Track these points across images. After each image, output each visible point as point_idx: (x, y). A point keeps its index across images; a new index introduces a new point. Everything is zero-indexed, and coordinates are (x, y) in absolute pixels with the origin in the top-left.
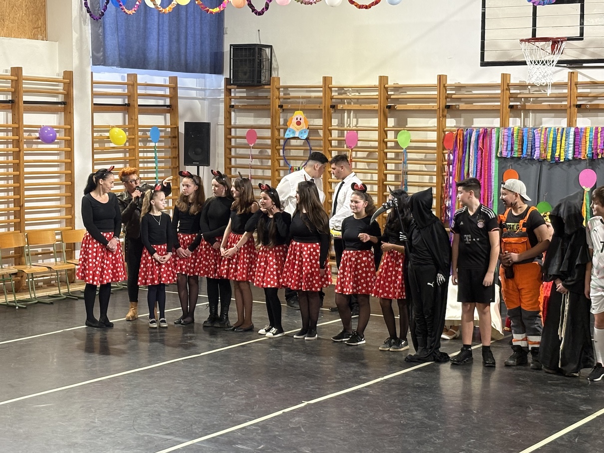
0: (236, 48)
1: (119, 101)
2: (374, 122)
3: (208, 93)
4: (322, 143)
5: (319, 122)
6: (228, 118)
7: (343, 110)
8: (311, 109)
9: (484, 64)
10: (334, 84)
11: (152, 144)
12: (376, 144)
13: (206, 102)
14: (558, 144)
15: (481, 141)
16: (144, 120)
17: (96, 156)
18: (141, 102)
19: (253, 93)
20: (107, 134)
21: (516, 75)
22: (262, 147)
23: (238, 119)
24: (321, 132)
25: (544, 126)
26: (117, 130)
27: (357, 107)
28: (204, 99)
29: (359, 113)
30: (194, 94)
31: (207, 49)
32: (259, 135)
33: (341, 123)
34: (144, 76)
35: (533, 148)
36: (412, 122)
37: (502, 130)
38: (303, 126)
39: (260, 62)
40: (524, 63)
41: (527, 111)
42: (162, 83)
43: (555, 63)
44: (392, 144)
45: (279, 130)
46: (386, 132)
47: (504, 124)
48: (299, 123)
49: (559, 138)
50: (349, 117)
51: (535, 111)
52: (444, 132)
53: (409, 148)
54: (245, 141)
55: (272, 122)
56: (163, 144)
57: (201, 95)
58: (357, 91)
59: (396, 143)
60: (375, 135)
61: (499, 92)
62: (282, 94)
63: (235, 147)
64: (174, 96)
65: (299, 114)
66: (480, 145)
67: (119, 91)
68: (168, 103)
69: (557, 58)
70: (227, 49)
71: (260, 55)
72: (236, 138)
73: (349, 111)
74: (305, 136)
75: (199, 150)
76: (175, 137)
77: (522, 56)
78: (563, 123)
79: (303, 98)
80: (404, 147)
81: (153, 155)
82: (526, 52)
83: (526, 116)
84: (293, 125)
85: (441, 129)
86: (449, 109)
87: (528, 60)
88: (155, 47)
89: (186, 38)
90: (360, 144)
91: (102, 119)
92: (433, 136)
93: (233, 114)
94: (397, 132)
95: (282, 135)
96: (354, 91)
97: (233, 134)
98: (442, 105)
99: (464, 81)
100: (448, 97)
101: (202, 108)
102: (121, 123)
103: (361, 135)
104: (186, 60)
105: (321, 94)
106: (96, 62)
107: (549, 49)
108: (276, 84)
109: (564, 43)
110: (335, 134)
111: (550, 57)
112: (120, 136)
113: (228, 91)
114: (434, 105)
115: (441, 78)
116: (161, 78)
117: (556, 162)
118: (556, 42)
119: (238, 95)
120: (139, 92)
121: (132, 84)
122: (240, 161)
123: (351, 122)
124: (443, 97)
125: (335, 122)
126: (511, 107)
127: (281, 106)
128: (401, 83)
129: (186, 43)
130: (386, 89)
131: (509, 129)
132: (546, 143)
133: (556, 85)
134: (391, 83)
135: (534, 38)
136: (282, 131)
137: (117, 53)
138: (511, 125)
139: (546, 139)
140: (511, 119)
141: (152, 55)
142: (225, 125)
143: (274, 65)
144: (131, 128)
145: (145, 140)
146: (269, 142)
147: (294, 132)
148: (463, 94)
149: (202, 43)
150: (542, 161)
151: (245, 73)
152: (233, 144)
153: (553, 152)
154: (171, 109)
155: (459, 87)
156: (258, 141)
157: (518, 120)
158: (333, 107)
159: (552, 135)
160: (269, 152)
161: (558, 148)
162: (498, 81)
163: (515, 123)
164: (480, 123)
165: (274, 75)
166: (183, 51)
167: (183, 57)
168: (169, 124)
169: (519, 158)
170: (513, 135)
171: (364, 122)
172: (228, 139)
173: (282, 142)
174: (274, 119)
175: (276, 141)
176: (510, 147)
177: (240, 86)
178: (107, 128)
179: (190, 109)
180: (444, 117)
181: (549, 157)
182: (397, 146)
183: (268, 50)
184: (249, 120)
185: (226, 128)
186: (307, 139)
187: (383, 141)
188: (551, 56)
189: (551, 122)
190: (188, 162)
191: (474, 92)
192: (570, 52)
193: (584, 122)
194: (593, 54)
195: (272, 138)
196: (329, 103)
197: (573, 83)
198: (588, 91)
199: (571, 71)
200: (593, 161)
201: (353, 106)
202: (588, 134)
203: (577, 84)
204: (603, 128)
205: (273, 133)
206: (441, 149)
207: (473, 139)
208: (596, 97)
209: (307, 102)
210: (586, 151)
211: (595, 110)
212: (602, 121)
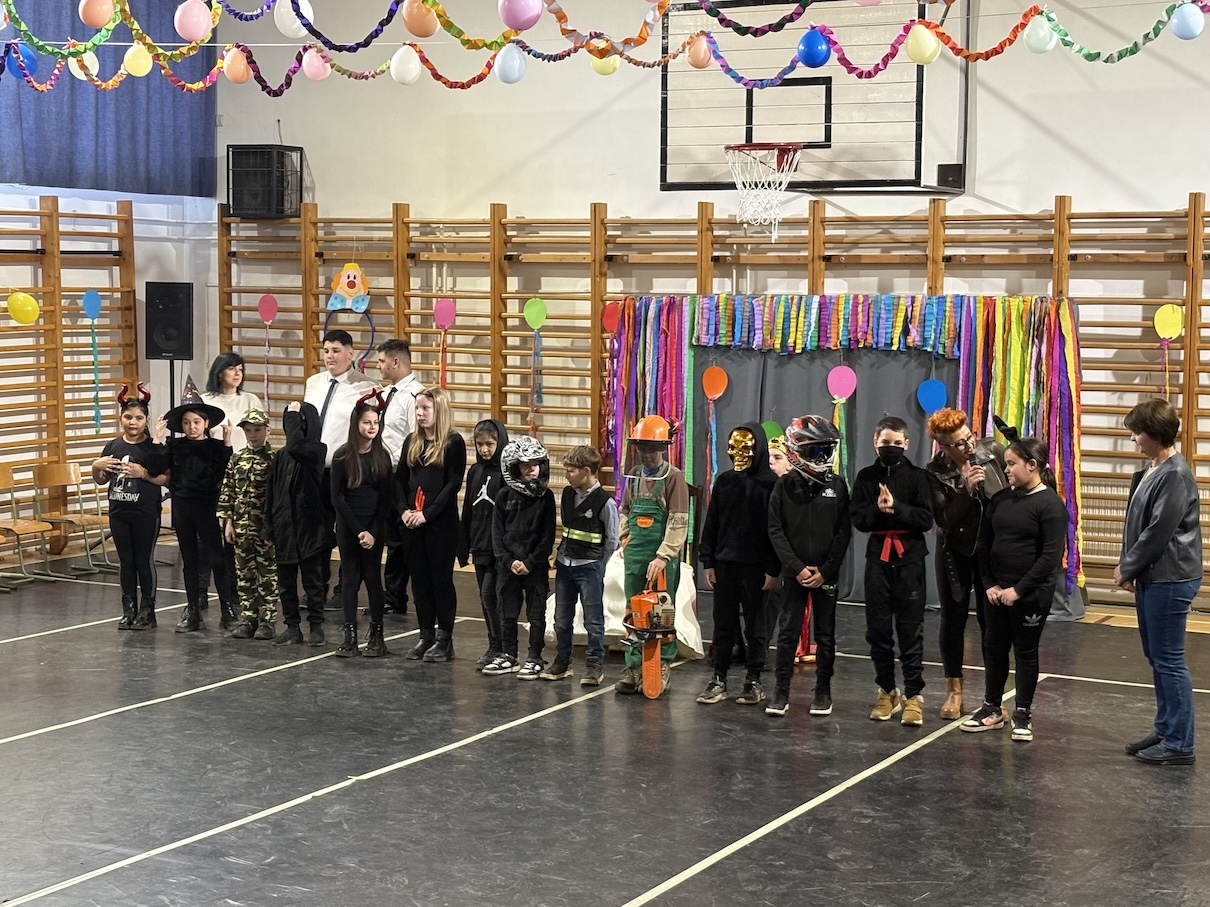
0: (239, 153)
1: (25, 245)
2: (484, 284)
3: (188, 230)
4: (393, 319)
5: (387, 283)
6: (225, 275)
7: (429, 263)
8: (373, 260)
9: (666, 186)
10: (413, 216)
11: (87, 321)
12: (487, 322)
13: (186, 247)
14: (793, 324)
15: (664, 317)
16: (71, 278)
18: (65, 245)
19: (269, 231)
20: (3, 304)
21: (723, 205)
22: (288, 327)
23: (241, 276)
24: (391, 301)
25: (770, 292)
26: (21, 296)
27: (453, 257)
28: (181, 241)
29: (458, 267)
30: (163, 231)
31: (187, 154)
32: (281, 304)
33: (427, 285)
34: (70, 200)
35: (751, 330)
36: (549, 284)
37: (700, 299)
38: (360, 290)
39: (282, 178)
40: (732, 186)
41: (741, 267)
42: (104, 213)
43: (784, 186)
44: (516, 322)
45: (316, 296)
46: (504, 301)
47: (703, 289)
48: (351, 285)
49: (793, 314)
50: (440, 274)
51: (755, 266)
52: (603, 301)
53: (544, 328)
54: (256, 315)
55: (305, 281)
56: (107, 321)
57: (176, 233)
58: (454, 230)
59: (523, 320)
60: (485, 307)
61: (695, 233)
62: (321, 233)
63: (240, 326)
64: (126, 236)
65: (352, 269)
66: (663, 326)
67: (26, 226)
68: (115, 248)
69: (787, 177)
70: (221, 152)
71: (282, 164)
72: (241, 309)
73: (440, 264)
74: (363, 308)
75: (173, 332)
76: (128, 309)
77: (729, 174)
78: (802, 287)
79: (359, 240)
80: (536, 328)
81: (89, 340)
82: (734, 167)
83: (741, 276)
84: (341, 288)
85: (597, 295)
86: (611, 263)
87: (738, 181)
88: (91, 149)
89: (148, 133)
90: (459, 321)
92: (585, 307)
93: (234, 267)
94: (523, 302)
95: (322, 304)
96: (447, 229)
97: (235, 303)
98: (600, 255)
99: (636, 215)
100: (609, 241)
101: (179, 256)
102: (29, 285)
103: (462, 306)
104: (148, 172)
105: (390, 234)
107: (774, 163)
108: (310, 215)
109: (799, 153)
110: (416, 304)
111: (776, 177)
112: (28, 307)
113: (225, 228)
114: (585, 255)
115: (597, 209)
116: (102, 203)
117: (788, 355)
118: (784, 151)
119: (243, 234)
120: (63, 228)
121: (50, 213)
122: (248, 351)
123: (444, 282)
124: (600, 241)
125: (415, 283)
126: (716, 259)
127: (319, 255)
128: (530, 216)
129: (148, 141)
130: (504, 227)
131: (712, 297)
132: (773, 321)
133: (786, 224)
134: (511, 216)
135: (750, 144)
136: (322, 298)
137: (20, 161)
138: (715, 291)
139: (773, 315)
140: (716, 281)
141: (85, 163)
142: (221, 286)
143: (307, 182)
144: (48, 293)
145: (75, 314)
146: (299, 317)
147: (343, 301)
148: (635, 236)
149: (176, 142)
150: (766, 352)
151: (255, 196)
152: (235, 320)
153: (785, 337)
154: (121, 258)
155: (627, 225)
156: (279, 316)
157: (727, 281)
158: (411, 256)
159: (782, 309)
160: (300, 334)
161: (793, 329)
162: (693, 214)
163: (721, 287)
164: (665, 286)
165: (307, 199)
166: (142, 155)
167: (142, 168)
168: (117, 285)
169: (728, 347)
170: (717, 307)
171: (466, 284)
172: (226, 313)
173: (323, 317)
174: (308, 276)
175: (311, 315)
176: (712, 328)
177: (246, 218)
178: (4, 294)
179: (157, 259)
180: (604, 275)
181: (778, 346)
182: (524, 324)
183: (295, 156)
184: (262, 278)
185: (222, 293)
186: (367, 312)
187: (499, 317)
188: (777, 175)
189: (781, 286)
190: (153, 352)
191: (654, 233)
192: (809, 168)
193: (835, 286)
194: (847, 171)
195: (305, 310)
196: (404, 251)
197: (817, 220)
198: (842, 232)
199: (814, 198)
200: (850, 353)
201: (447, 256)
202: (841, 307)
203: (823, 221)
204: (866, 297)
205: (306, 302)
206: (598, 331)
207: (652, 314)
208: (855, 244)
209: (366, 249)
210: (838, 336)
211: (856, 265)
212: (867, 284)
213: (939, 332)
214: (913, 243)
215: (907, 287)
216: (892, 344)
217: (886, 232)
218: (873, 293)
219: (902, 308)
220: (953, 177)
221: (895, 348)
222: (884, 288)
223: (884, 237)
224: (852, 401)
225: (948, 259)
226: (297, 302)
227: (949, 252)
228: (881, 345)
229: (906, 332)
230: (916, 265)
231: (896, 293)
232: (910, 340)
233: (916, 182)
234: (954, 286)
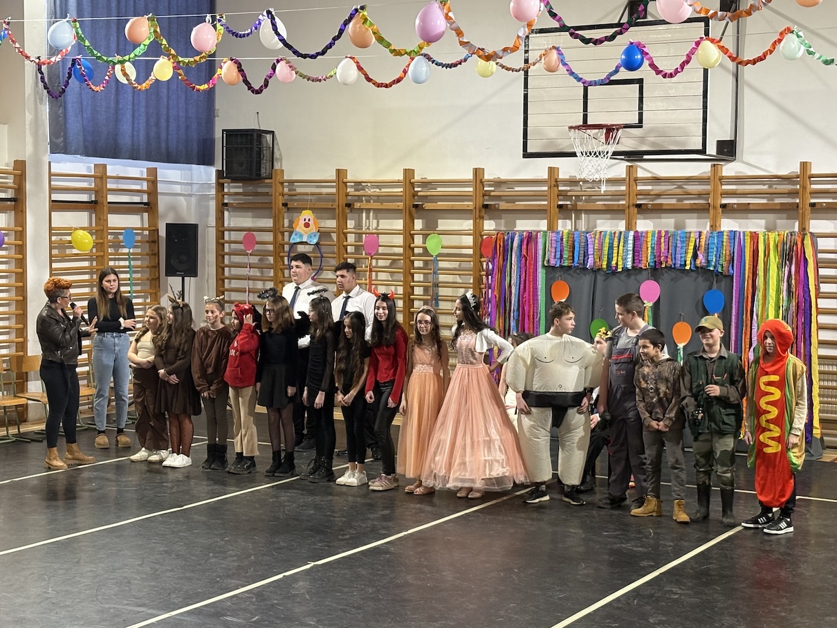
0: (230, 135)
1: (84, 197)
2: (399, 224)
3: (195, 188)
4: (335, 249)
5: (331, 224)
6: (220, 218)
7: (361, 210)
8: (322, 208)
9: (527, 155)
10: (349, 177)
11: (126, 250)
12: (401, 250)
13: (193, 199)
14: (615, 251)
15: (524, 247)
16: (115, 221)
17: (55, 265)
18: (111, 198)
19: (250, 189)
20: (69, 238)
21: (566, 168)
22: (263, 254)
23: (230, 220)
24: (334, 236)
25: (599, 229)
26: (81, 232)
27: (377, 206)
28: (190, 195)
29: (380, 213)
30: (178, 189)
31: (194, 136)
32: (258, 239)
33: (359, 225)
34: (115, 167)
35: (586, 255)
36: (444, 224)
37: (550, 234)
38: (313, 228)
39: (260, 152)
40: (573, 155)
41: (578, 212)
42: (138, 176)
43: (610, 154)
44: (420, 251)
45: (283, 233)
46: (412, 236)
47: (551, 227)
48: (307, 225)
49: (616, 244)
50: (368, 218)
51: (588, 212)
52: (482, 236)
53: (440, 255)
54: (241, 247)
55: (275, 223)
56: (139, 250)
57: (187, 190)
58: (378, 187)
59: (425, 249)
60: (399, 240)
61: (546, 188)
62: (286, 190)
63: (229, 254)
64: (153, 192)
65: (307, 215)
66: (524, 252)
67: (85, 185)
68: (145, 199)
69: (612, 148)
70: (218, 135)
71: (260, 142)
72: (230, 242)
73: (368, 210)
74: (315, 241)
75: (184, 258)
76: (154, 242)
77: (572, 146)
78: (621, 226)
79: (312, 194)
80: (434, 254)
81: (127, 263)
82: (576, 141)
83: (578, 218)
84: (300, 227)
85: (477, 232)
86: (487, 209)
87: (578, 151)
88: (129, 132)
89: (168, 121)
90: (381, 250)
91: (62, 219)
92: (469, 241)
93: (226, 213)
94: (425, 236)
95: (286, 239)
96: (373, 187)
97: (226, 238)
98: (479, 204)
99: (504, 177)
100: (486, 194)
101: (188, 207)
102: (86, 225)
103: (383, 239)
104: (168, 148)
105: (334, 190)
106: (55, 149)
107: (603, 138)
108: (278, 177)
109: (620, 131)
110: (351, 238)
111: (604, 148)
112: (86, 240)
113: (220, 186)
114: (469, 204)
115: (478, 172)
116: (136, 169)
117: (612, 272)
118: (610, 130)
119: (232, 190)
120: (109, 186)
121: (101, 176)
122: (235, 271)
123: (370, 223)
124: (479, 195)
125: (351, 224)
126: (560, 207)
127: (285, 205)
128: (430, 177)
129: (168, 127)
130: (412, 185)
131: (558, 233)
132: (601, 249)
133: (611, 181)
134: (417, 177)
135: (585, 125)
136: (286, 234)
137: (81, 139)
138: (560, 229)
139: (601, 245)
140: (560, 221)
141: (125, 142)
142: (217, 227)
143: (277, 155)
144: (99, 230)
145: (117, 245)
146: (271, 247)
147: (301, 236)
148: (504, 191)
149: (187, 127)
150: (596, 271)
151: (241, 165)
152: (226, 250)
153: (610, 260)
154: (149, 207)
155: (499, 183)
156: (257, 247)
157: (568, 222)
158: (348, 205)
159: (607, 240)
160: (271, 259)
161: (615, 255)
162: (545, 176)
163: (564, 226)
164: (524, 225)
165: (277, 166)
166: (163, 136)
167: (163, 145)
168: (146, 225)
169: (570, 267)
170: (562, 239)
171: (385, 224)
172: (220, 244)
173: (287, 248)
174: (277, 220)
175: (279, 246)
176: (558, 254)
177: (234, 180)
178: (69, 231)
179: (173, 208)
180: (482, 218)
181: (605, 266)
182: (426, 252)
183: (269, 137)
184: (247, 221)
185: (217, 231)
186: (317, 244)
187: (409, 247)
188: (605, 146)
189: (605, 225)
190: (171, 272)
191: (517, 189)
192: (628, 141)
193: (644, 225)
194: (654, 144)
195: (275, 243)
196: (343, 201)
197: (632, 179)
198: (650, 188)
199: (629, 164)
200: (656, 271)
201: (373, 205)
202: (649, 239)
203: (636, 180)
204: (667, 232)
205: (275, 237)
206: (478, 256)
207: (516, 244)
208: (659, 196)
209: (318, 200)
210: (647, 259)
211: (658, 210)
212: (667, 223)
213: (718, 257)
214: (699, 195)
215: (695, 225)
216: (685, 265)
217: (680, 187)
218: (672, 229)
219: (693, 240)
220: (728, 149)
221: (688, 267)
222: (679, 226)
223: (679, 191)
224: (657, 305)
225: (724, 206)
226: (269, 237)
227: (725, 201)
228: (678, 266)
229: (695, 256)
230: (702, 210)
231: (688, 230)
232: (698, 262)
233: (703, 152)
234: (728, 225)
